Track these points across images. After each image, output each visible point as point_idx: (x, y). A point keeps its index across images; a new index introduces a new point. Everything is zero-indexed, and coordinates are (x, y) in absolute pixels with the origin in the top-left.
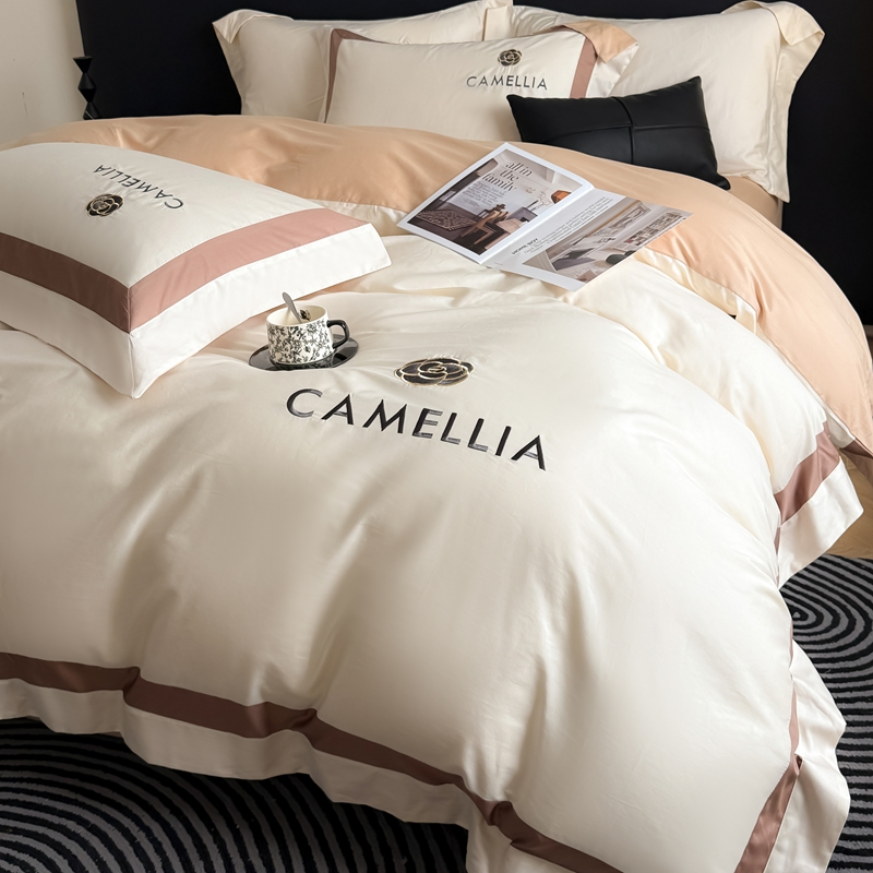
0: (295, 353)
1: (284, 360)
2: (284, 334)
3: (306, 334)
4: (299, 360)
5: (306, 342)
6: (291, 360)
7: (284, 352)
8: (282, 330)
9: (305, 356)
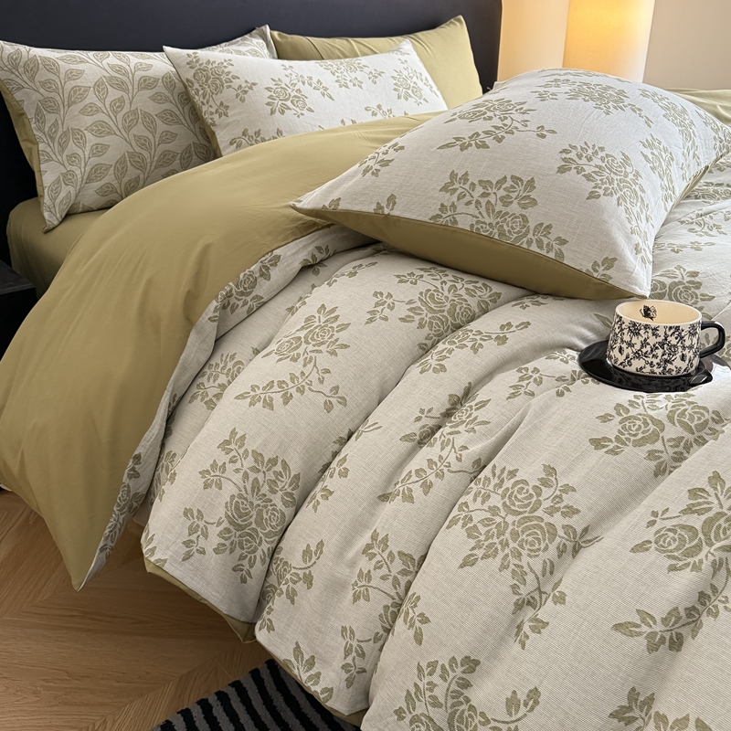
0: (667, 361)
1: (647, 370)
2: (657, 336)
3: (686, 338)
4: (670, 371)
5: (684, 348)
6: (658, 371)
7: (650, 360)
8: (656, 329)
9: (678, 366)
